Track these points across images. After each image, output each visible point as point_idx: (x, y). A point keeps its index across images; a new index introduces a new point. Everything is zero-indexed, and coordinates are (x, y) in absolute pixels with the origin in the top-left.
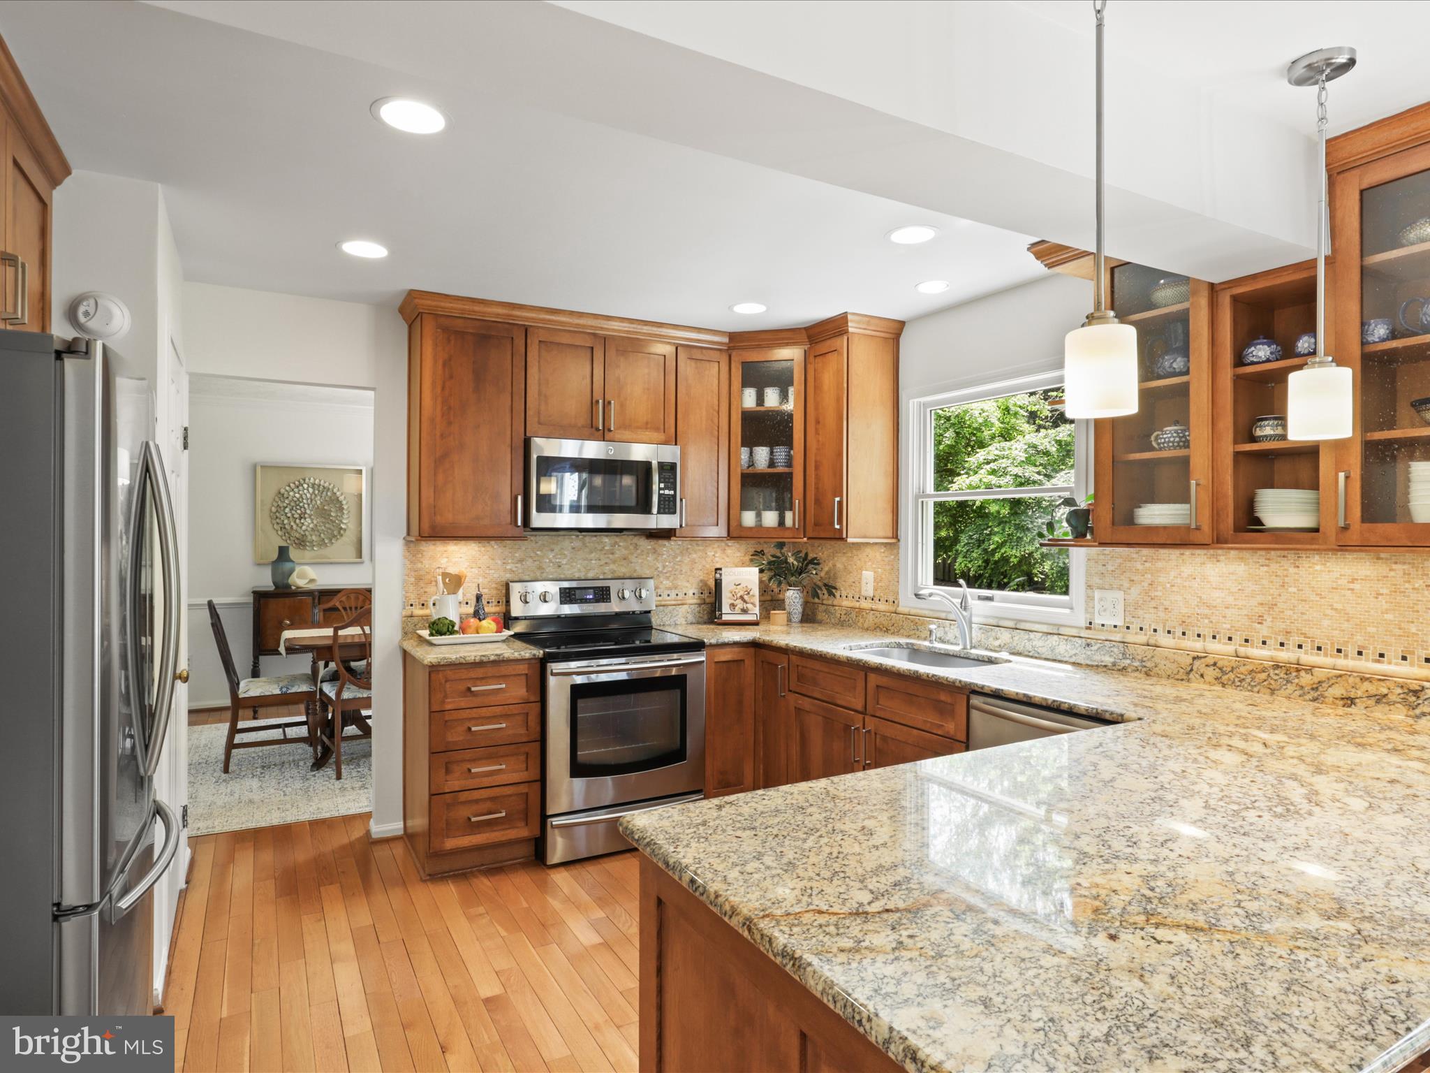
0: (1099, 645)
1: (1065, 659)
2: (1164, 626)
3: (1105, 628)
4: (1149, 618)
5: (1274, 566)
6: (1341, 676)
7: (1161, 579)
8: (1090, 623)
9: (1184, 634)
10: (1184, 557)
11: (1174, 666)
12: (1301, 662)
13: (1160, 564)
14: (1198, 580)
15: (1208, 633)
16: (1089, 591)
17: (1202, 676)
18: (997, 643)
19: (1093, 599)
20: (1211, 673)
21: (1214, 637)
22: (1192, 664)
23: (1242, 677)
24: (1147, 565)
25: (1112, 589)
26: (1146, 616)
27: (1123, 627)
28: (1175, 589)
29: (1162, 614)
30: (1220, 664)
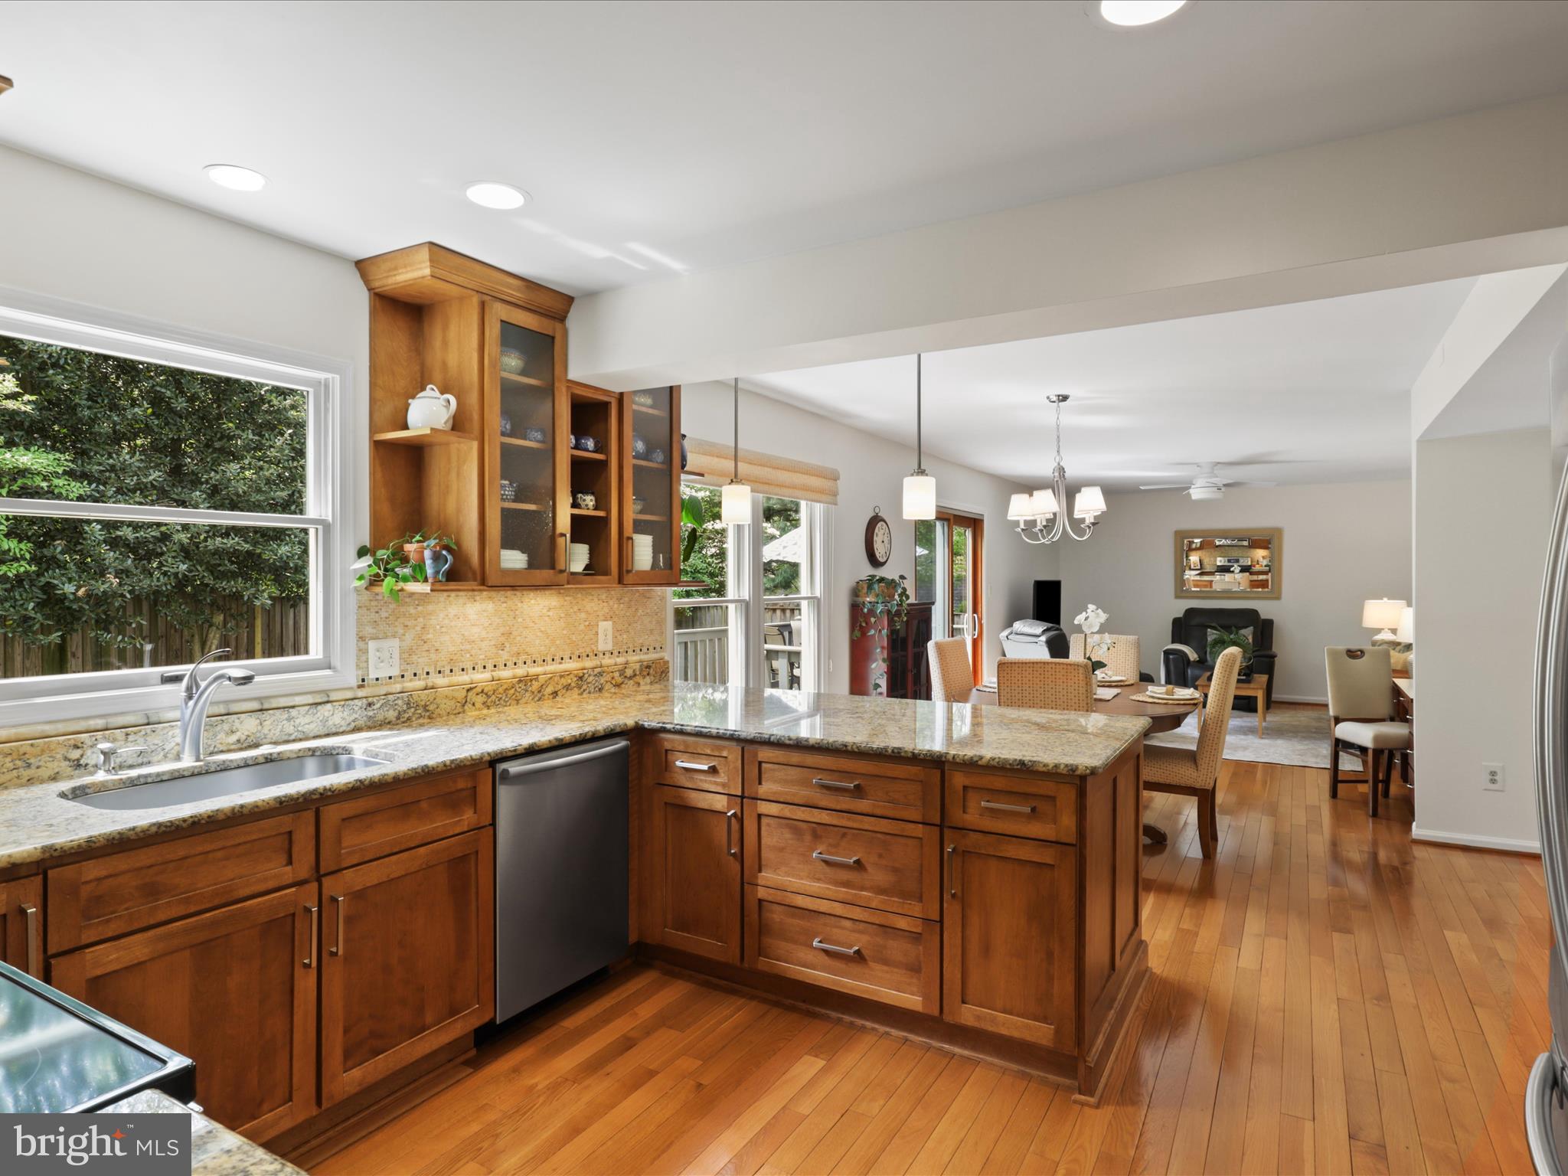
0: (382, 702)
1: (341, 730)
2: (435, 667)
3: (379, 682)
4: (422, 662)
5: (510, 603)
6: (551, 678)
7: (432, 622)
8: (363, 680)
9: (451, 671)
10: (451, 598)
11: (453, 702)
12: (530, 674)
13: (430, 607)
14: (461, 619)
15: (468, 665)
16: (362, 644)
17: (474, 704)
18: (233, 738)
19: (366, 651)
20: (480, 699)
21: (474, 668)
22: (466, 697)
23: (500, 696)
24: (420, 608)
25: (386, 637)
26: (420, 660)
27: (398, 676)
28: (444, 630)
29: (433, 656)
30: (485, 691)
